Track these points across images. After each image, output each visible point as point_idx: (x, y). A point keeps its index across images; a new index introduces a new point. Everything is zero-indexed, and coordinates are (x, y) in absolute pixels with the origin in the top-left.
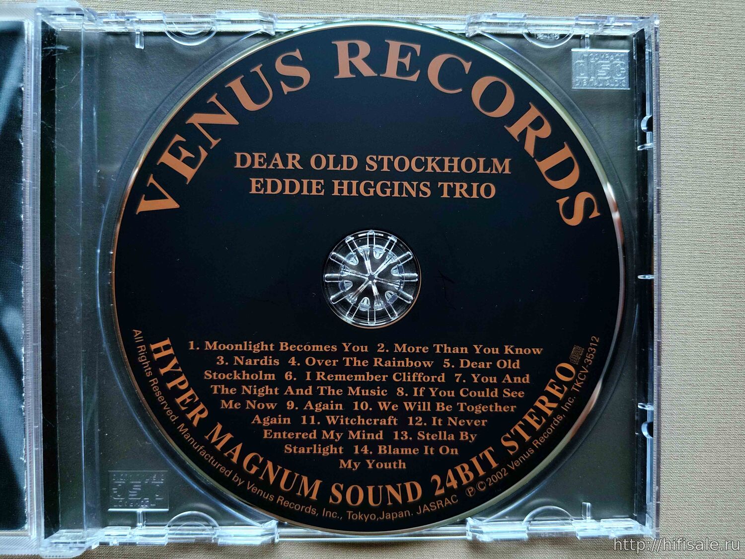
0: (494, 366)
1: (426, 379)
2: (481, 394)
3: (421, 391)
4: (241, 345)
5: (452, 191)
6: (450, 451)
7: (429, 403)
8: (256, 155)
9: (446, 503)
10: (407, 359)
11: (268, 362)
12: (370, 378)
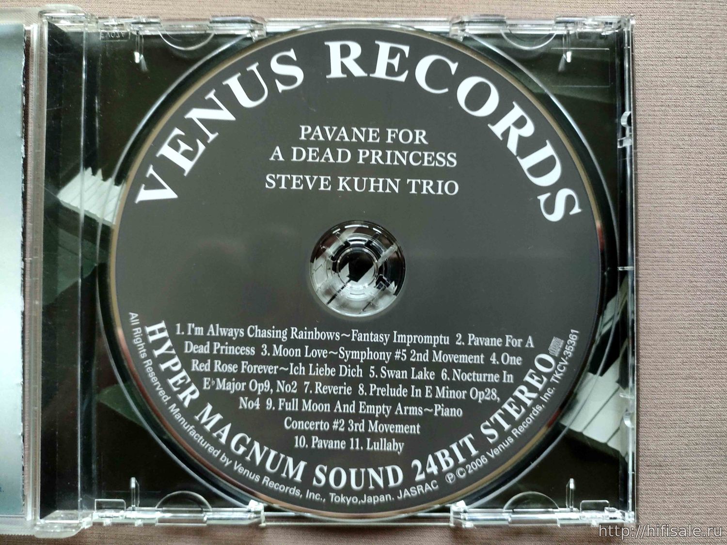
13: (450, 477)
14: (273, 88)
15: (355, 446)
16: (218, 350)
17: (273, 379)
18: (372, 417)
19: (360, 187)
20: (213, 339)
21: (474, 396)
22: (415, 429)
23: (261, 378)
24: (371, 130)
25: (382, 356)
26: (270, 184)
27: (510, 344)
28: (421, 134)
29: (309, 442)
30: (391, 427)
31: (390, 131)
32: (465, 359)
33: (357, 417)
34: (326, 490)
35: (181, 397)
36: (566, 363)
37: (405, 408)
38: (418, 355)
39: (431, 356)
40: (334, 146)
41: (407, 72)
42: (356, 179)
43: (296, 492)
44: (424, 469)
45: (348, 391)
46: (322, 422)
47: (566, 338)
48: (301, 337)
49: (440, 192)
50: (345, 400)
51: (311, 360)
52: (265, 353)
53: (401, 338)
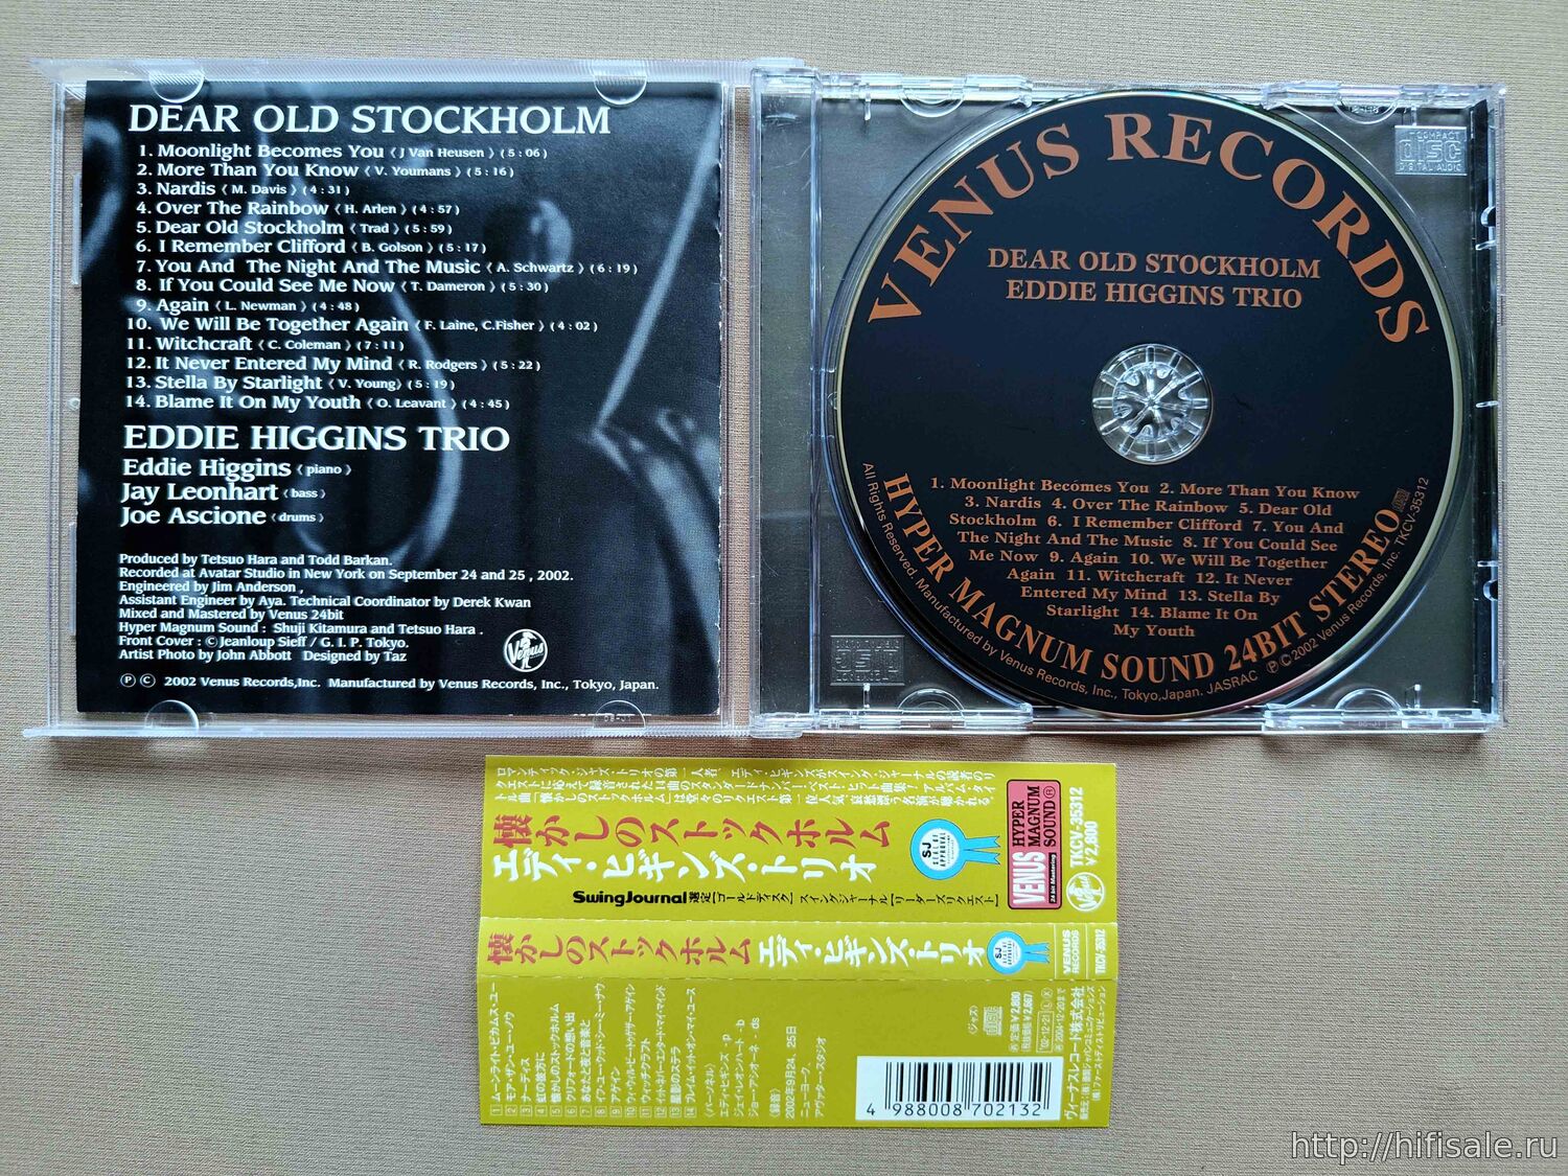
0: (1300, 511)
1: (1219, 527)
2: (1285, 546)
3: (1213, 541)
4: (994, 483)
5: (1249, 298)
6: (1248, 616)
7: (1222, 556)
8: (1015, 252)
9: (1243, 681)
10: (1196, 502)
11: (1028, 505)
12: (1151, 525)
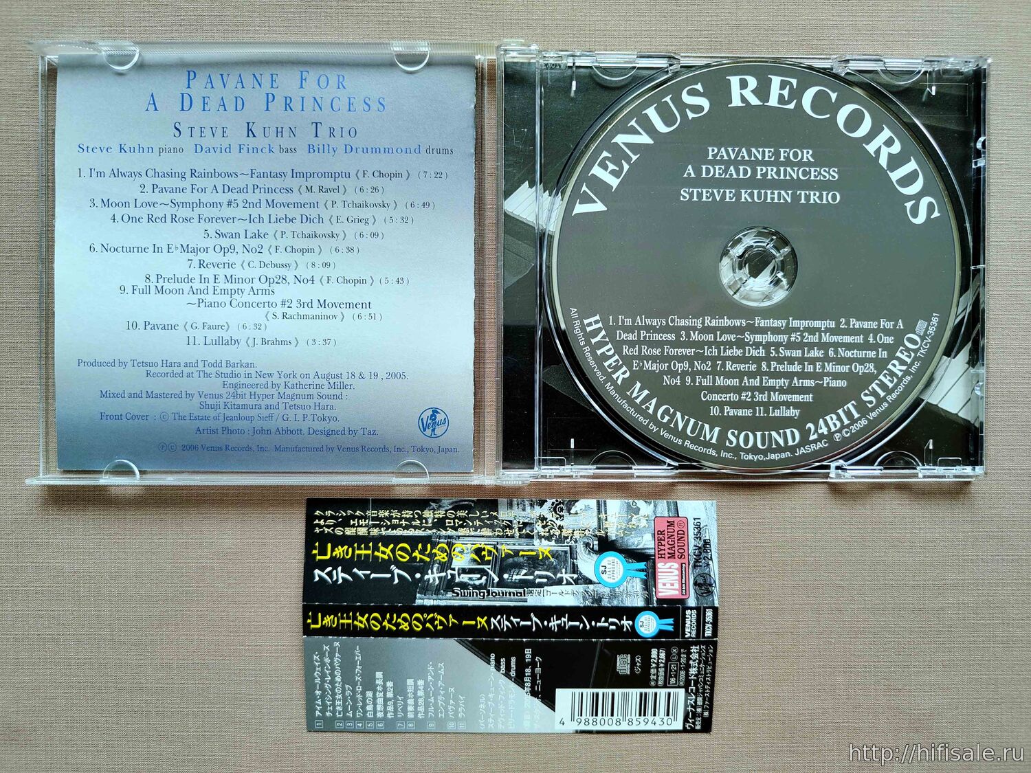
13: (837, 437)
14: (683, 116)
15: (760, 413)
16: (645, 337)
17: (691, 359)
18: (773, 389)
19: (759, 198)
20: (640, 328)
21: (856, 369)
22: (809, 398)
23: (681, 359)
24: (767, 150)
25: (782, 338)
26: (685, 197)
27: (884, 326)
28: (808, 153)
29: (722, 411)
30: (789, 396)
31: (782, 150)
32: (848, 339)
33: (761, 389)
34: (737, 450)
35: (615, 376)
36: (930, 341)
37: (800, 381)
38: (809, 337)
39: (820, 337)
40: (736, 163)
41: (795, 101)
42: (756, 192)
43: (712, 452)
44: (816, 431)
45: (753, 368)
46: (732, 395)
47: (929, 321)
48: (713, 324)
49: (824, 202)
50: (751, 375)
51: (723, 343)
52: (684, 338)
53: (796, 323)
